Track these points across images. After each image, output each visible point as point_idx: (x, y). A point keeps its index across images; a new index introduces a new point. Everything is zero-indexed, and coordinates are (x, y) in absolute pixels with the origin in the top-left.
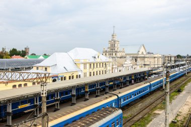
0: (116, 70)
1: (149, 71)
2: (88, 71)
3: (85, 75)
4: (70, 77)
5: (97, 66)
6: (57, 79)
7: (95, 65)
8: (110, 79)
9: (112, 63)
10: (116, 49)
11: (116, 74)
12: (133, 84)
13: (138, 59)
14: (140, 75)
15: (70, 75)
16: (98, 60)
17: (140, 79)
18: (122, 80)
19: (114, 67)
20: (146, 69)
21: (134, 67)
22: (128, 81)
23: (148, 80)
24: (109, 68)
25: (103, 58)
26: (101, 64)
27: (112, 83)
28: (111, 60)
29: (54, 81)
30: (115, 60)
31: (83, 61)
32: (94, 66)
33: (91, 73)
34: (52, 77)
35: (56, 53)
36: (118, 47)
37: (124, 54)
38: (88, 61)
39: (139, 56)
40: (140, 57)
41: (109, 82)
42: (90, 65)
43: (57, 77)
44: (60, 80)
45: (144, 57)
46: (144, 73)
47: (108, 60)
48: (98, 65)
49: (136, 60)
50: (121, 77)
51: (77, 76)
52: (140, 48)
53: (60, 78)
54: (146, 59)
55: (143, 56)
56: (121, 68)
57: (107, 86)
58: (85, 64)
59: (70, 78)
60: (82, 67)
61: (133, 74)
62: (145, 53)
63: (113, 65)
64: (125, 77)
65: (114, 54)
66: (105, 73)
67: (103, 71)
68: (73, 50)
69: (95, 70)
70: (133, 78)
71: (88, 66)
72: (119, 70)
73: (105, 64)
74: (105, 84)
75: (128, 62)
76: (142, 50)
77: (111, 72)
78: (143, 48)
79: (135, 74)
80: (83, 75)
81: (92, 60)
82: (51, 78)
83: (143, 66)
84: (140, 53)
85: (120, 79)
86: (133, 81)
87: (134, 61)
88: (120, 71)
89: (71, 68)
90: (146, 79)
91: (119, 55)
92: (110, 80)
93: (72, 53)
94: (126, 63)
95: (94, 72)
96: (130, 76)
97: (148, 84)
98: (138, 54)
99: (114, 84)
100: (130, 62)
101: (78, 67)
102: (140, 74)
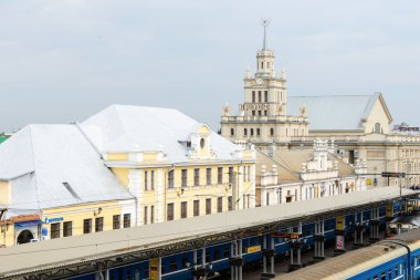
0: (274, 197)
1: (405, 198)
2: (160, 197)
3: (149, 212)
4: (87, 223)
5: (196, 178)
6: (34, 230)
7: (190, 174)
8: (249, 231)
9: (258, 167)
10: (273, 110)
11: (274, 210)
12: (342, 252)
13: (362, 154)
14: (367, 216)
15: (90, 215)
16: (200, 156)
17: (367, 233)
18: (297, 236)
19: (265, 182)
20: (391, 191)
21: (343, 183)
22: (320, 239)
23: (400, 236)
24: (245, 187)
25: (222, 148)
26: (214, 172)
27: (257, 249)
28: (253, 154)
29: (25, 238)
30: (270, 156)
31: (140, 159)
32: (184, 179)
33: (171, 205)
34: (18, 224)
35: (34, 128)
36: (283, 103)
37: (303, 132)
38: (160, 159)
39: (364, 139)
40: (367, 144)
41: (246, 245)
42: (171, 173)
43: (37, 222)
44: (48, 237)
45: (384, 145)
46: (383, 206)
47: (240, 156)
48: (203, 173)
49: (352, 158)
50: (293, 222)
51: (116, 218)
52: (368, 108)
53: (48, 227)
54: (392, 153)
55: (379, 138)
56: (293, 189)
57: (237, 262)
58: (149, 171)
59: (87, 229)
60: (136, 181)
61: (340, 212)
62: (386, 128)
63: (259, 177)
64: (308, 223)
65: (265, 130)
66: (230, 208)
67: (220, 199)
68: (102, 116)
69: (189, 196)
70: (342, 227)
71: (160, 177)
72: (284, 194)
73: (230, 172)
74: (228, 254)
75: (322, 164)
76: (376, 115)
77: (253, 203)
78: (378, 106)
79: (349, 213)
80: (141, 218)
81: (178, 156)
82: (11, 228)
83: (381, 179)
84: (369, 127)
85: (290, 230)
86: (340, 240)
87: (347, 160)
88: (289, 199)
89: (93, 185)
90: (394, 232)
91: (285, 134)
92: (251, 235)
93: (96, 128)
94: (312, 166)
95: (184, 204)
96: (329, 218)
97: (401, 251)
98: (360, 132)
99: (266, 253)
100: (328, 164)
101: (120, 183)
102: (367, 210)
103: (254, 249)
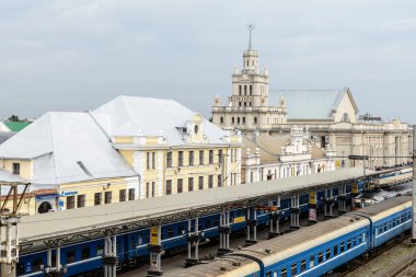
0: (257, 175)
1: (368, 178)
2: (159, 175)
3: (150, 188)
4: (97, 196)
5: (191, 159)
6: (52, 202)
7: (186, 156)
8: (235, 204)
9: (244, 150)
10: (257, 102)
11: (257, 187)
12: (314, 222)
13: (332, 139)
14: (336, 192)
15: (100, 190)
16: (194, 140)
17: (336, 207)
18: (276, 209)
19: (249, 162)
20: (357, 171)
21: (316, 164)
22: (295, 211)
23: (364, 209)
24: (232, 167)
25: (213, 134)
26: (206, 154)
27: (242, 219)
28: (239, 139)
29: (44, 208)
30: (254, 140)
31: (143, 142)
32: (180, 159)
33: (169, 182)
34: (38, 197)
35: (52, 115)
36: (264, 95)
37: (282, 120)
38: (160, 142)
39: (334, 127)
40: (336, 132)
41: (233, 215)
42: (169, 155)
43: (55, 195)
44: (64, 208)
45: (351, 132)
46: (350, 184)
47: (229, 140)
48: (196, 155)
49: (324, 144)
50: (273, 197)
51: (122, 193)
52: (338, 100)
53: (64, 200)
54: (358, 139)
55: (347, 126)
56: (273, 169)
57: (225, 230)
58: (150, 153)
59: (97, 202)
60: (139, 161)
61: (313, 188)
62: (353, 118)
63: (245, 158)
64: (286, 198)
65: (250, 118)
66: (220, 184)
67: (211, 177)
68: (111, 105)
69: (185, 174)
70: (315, 201)
71: (160, 158)
72: (266, 173)
73: (219, 154)
74: (217, 224)
75: (299, 148)
76: (345, 107)
77: (239, 181)
78: (346, 97)
79: (320, 190)
80: (143, 192)
81: (175, 140)
82: (33, 200)
83: (347, 161)
84: (338, 117)
85: (271, 203)
86: (312, 212)
87: (319, 145)
88: (269, 178)
89: (103, 164)
90: (358, 206)
91: (267, 122)
92: (237, 208)
93: (105, 115)
94: (289, 149)
95: (180, 181)
96: (303, 194)
97: (364, 222)
98: (331, 121)
99: (251, 223)
100: (303, 148)
101: (126, 162)
102: (336, 187)
103: (240, 220)
